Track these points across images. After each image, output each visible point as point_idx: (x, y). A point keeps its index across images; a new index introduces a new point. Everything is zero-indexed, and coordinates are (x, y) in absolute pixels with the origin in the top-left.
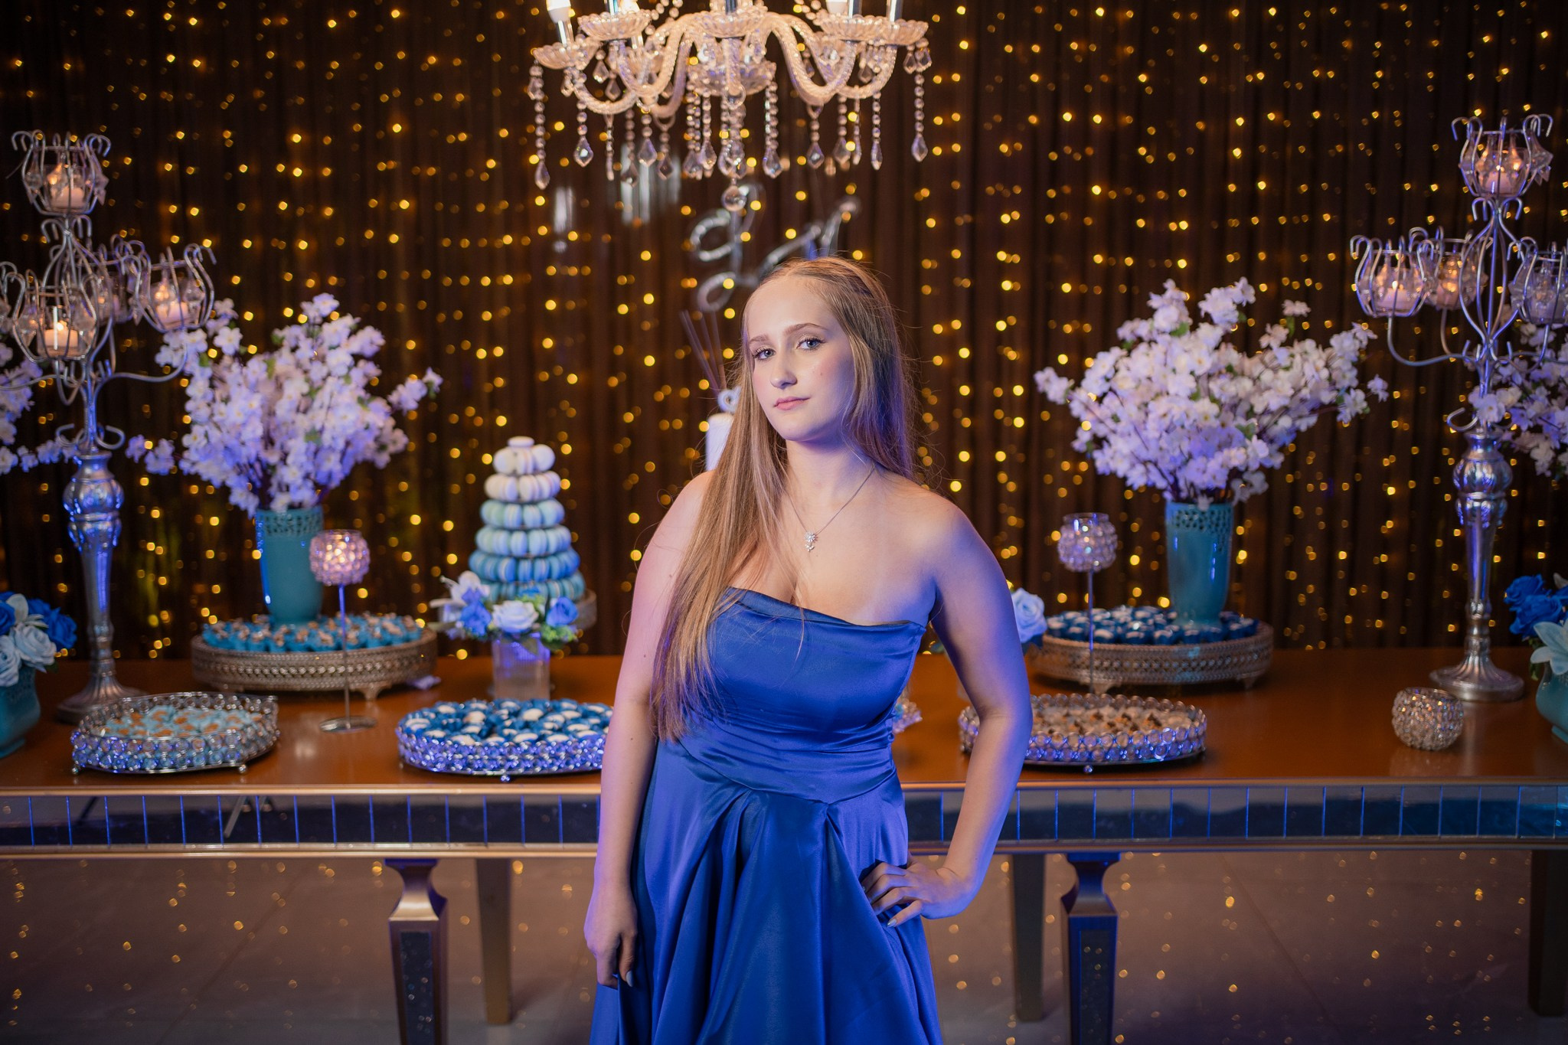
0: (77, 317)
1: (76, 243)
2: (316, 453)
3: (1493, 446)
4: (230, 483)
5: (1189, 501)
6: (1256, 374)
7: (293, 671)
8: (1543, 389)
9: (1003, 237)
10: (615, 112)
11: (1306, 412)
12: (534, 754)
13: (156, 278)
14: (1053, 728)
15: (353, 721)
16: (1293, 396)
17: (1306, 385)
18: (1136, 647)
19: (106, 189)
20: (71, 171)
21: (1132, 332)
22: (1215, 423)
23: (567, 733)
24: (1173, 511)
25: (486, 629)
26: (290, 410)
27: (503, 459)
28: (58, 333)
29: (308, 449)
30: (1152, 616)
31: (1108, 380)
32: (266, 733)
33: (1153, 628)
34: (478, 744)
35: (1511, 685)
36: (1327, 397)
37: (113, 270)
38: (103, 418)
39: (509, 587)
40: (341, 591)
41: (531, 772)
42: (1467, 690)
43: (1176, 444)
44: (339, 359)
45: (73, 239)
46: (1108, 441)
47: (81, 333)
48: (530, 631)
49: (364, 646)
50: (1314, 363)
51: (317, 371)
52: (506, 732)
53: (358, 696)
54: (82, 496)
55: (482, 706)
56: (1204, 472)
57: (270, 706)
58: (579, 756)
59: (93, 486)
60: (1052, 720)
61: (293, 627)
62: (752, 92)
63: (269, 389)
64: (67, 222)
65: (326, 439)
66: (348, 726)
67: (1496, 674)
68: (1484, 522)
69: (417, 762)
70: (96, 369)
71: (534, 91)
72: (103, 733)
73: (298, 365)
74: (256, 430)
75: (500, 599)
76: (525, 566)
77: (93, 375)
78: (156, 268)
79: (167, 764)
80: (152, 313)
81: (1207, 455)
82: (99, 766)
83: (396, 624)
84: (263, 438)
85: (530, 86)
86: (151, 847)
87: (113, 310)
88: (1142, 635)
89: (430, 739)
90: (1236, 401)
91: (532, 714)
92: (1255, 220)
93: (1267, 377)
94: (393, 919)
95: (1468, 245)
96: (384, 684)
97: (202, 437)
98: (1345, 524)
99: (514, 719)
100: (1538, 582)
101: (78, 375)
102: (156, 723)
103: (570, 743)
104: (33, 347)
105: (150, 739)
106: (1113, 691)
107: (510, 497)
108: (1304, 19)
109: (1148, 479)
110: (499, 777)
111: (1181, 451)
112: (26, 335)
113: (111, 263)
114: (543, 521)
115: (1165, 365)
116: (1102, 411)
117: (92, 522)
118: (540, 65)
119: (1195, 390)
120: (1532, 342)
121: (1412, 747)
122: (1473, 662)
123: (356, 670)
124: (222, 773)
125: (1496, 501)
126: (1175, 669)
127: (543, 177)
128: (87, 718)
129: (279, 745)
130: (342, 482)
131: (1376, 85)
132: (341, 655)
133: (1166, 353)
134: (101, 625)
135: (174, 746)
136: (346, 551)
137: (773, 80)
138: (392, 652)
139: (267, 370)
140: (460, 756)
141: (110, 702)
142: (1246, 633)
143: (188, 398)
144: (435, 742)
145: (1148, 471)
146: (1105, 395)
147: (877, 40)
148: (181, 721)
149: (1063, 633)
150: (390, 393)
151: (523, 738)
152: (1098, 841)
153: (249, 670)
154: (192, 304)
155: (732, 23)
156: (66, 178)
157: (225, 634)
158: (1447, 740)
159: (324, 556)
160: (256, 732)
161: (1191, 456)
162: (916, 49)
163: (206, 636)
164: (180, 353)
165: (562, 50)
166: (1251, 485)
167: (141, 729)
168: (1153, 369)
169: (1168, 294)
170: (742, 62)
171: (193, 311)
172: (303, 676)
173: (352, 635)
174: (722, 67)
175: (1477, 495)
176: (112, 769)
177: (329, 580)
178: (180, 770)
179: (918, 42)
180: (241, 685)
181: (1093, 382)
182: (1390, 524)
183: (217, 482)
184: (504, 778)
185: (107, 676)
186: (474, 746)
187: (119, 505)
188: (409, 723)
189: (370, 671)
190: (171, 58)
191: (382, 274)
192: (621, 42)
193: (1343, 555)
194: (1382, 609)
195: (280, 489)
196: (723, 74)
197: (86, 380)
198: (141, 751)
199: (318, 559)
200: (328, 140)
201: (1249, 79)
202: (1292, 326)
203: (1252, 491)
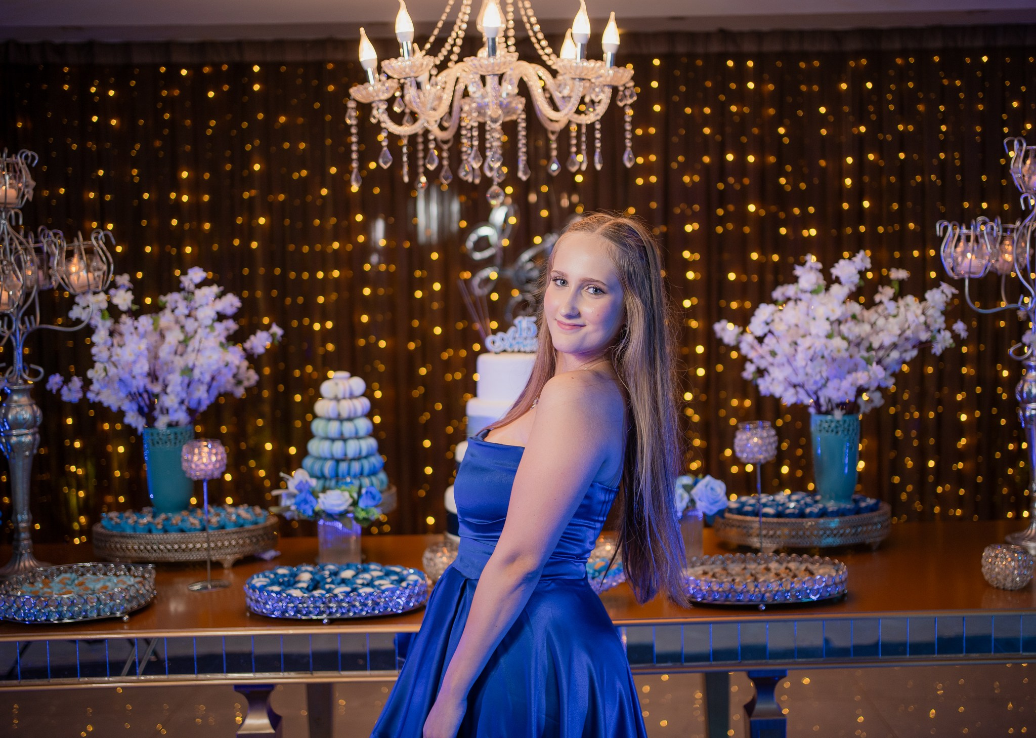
0: (8, 282)
1: (10, 230)
2: (189, 385)
4: (124, 408)
5: (828, 412)
6: (873, 321)
7: (169, 547)
9: (688, 241)
10: (409, 134)
11: (911, 347)
12: (348, 602)
13: (70, 255)
14: (735, 578)
15: (213, 583)
16: (900, 335)
17: (909, 327)
18: (793, 520)
19: (34, 190)
20: (7, 178)
21: (783, 294)
22: (845, 355)
23: (373, 586)
24: (816, 421)
25: (313, 511)
26: (170, 353)
27: (326, 388)
29: (182, 382)
30: (803, 498)
31: (767, 324)
32: (145, 592)
33: (804, 507)
34: (306, 595)
36: (924, 336)
37: (39, 251)
38: (28, 358)
39: (333, 480)
40: (205, 485)
41: (345, 616)
43: (818, 369)
44: (206, 313)
45: (8, 227)
46: (768, 372)
47: (11, 293)
48: (346, 512)
49: (223, 528)
50: (914, 312)
51: (190, 325)
52: (327, 586)
53: (217, 565)
54: (10, 417)
55: (310, 568)
56: (839, 390)
57: (150, 573)
58: (382, 604)
59: (18, 409)
60: (734, 572)
61: (170, 515)
62: (508, 119)
63: (155, 337)
64: (4, 214)
65: (197, 373)
66: (209, 586)
69: (259, 611)
70: (23, 323)
71: (350, 118)
72: (19, 594)
73: (177, 322)
74: (143, 366)
75: (324, 490)
76: (343, 466)
77: (21, 326)
78: (70, 248)
79: (67, 616)
80: (66, 280)
81: (841, 378)
82: (15, 619)
83: (248, 512)
84: (149, 374)
85: (348, 114)
87: (37, 281)
88: (797, 511)
89: (269, 592)
90: (860, 339)
91: (348, 574)
92: (862, 229)
93: (881, 322)
94: (240, 732)
95: (1018, 229)
96: (237, 556)
97: (102, 371)
98: (932, 441)
99: (334, 577)
101: (10, 327)
102: (62, 586)
103: (375, 594)
105: (55, 596)
106: (777, 552)
107: (332, 415)
108: (891, 91)
109: (798, 399)
110: (322, 620)
111: (822, 376)
113: (37, 245)
114: (357, 432)
115: (808, 315)
116: (764, 350)
117: (17, 436)
118: (354, 100)
119: (830, 332)
123: (216, 545)
124: (112, 622)
126: (821, 536)
127: (357, 180)
128: (8, 583)
129: (156, 601)
130: (208, 407)
131: (942, 137)
132: (205, 534)
133: (808, 307)
134: (22, 514)
135: (72, 602)
136: (210, 453)
137: (523, 110)
138: (244, 532)
139: (153, 324)
140: (292, 605)
141: (26, 572)
142: (872, 509)
143: (94, 345)
144: (274, 595)
145: (797, 393)
146: (765, 335)
147: (597, 78)
148: (81, 584)
149: (739, 511)
150: (245, 342)
151: (340, 590)
152: (771, 661)
153: (136, 547)
154: (96, 274)
155: (493, 64)
157: (118, 520)
159: (192, 458)
160: (138, 591)
161: (827, 380)
163: (104, 522)
164: (87, 310)
165: (371, 89)
166: (873, 401)
167: (49, 590)
168: (799, 319)
169: (808, 265)
170: (500, 96)
171: (97, 279)
172: (176, 551)
173: (214, 520)
174: (486, 100)
176: (24, 620)
177: (196, 476)
178: (77, 620)
179: (627, 83)
180: (129, 557)
181: (757, 326)
182: (963, 441)
183: (114, 408)
184: (326, 621)
185: (26, 552)
186: (303, 597)
187: (38, 423)
188: (254, 582)
189: (227, 547)
190: (95, 119)
191: (246, 271)
192: (413, 79)
193: (931, 464)
194: (960, 502)
195: (162, 412)
196: (487, 105)
197: (15, 331)
198: (47, 606)
199: (188, 461)
200: (207, 176)
201: (855, 131)
202: (897, 287)
203: (873, 405)
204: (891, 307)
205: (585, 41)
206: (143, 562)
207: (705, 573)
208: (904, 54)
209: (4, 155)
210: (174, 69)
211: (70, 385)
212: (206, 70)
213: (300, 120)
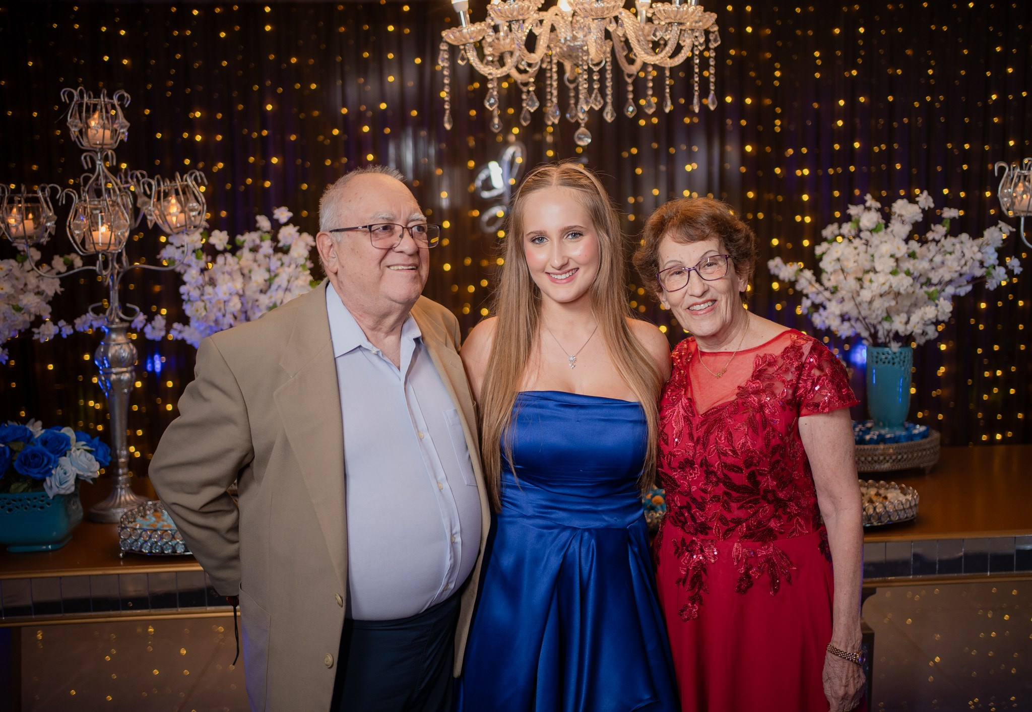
1: (106, 170)
5: (887, 345)
6: (930, 257)
11: (966, 283)
13: (167, 195)
16: (957, 271)
17: (965, 264)
19: (128, 130)
20: (105, 117)
21: (833, 232)
22: (910, 290)
26: (255, 292)
28: (102, 233)
31: (839, 261)
36: (979, 272)
38: (124, 297)
45: (104, 167)
46: (824, 307)
47: (119, 233)
50: (971, 249)
51: (274, 264)
54: (110, 355)
56: (905, 323)
59: (117, 347)
64: (99, 154)
71: (443, 60)
77: (117, 266)
82: (140, 551)
85: (440, 57)
86: (180, 610)
90: (920, 275)
93: (939, 259)
97: (203, 309)
104: (83, 243)
109: (853, 331)
112: (78, 235)
117: (116, 374)
118: (446, 42)
119: (895, 268)
127: (449, 122)
134: (121, 449)
139: (238, 264)
142: (923, 435)
143: (184, 283)
145: (853, 326)
154: (192, 214)
155: (603, 8)
156: (100, 122)
164: (181, 250)
165: (465, 31)
166: (927, 334)
167: (163, 523)
169: (868, 204)
171: (193, 219)
176: (151, 552)
179: (711, 27)
182: (942, 370)
185: (125, 487)
187: (135, 361)
190: (107, 58)
197: (112, 270)
200: (219, 116)
201: (847, 74)
202: (948, 225)
203: (927, 337)
204: (948, 243)
209: (101, 96)
210: (185, 9)
211: (153, 323)
212: (218, 10)
213: (311, 61)
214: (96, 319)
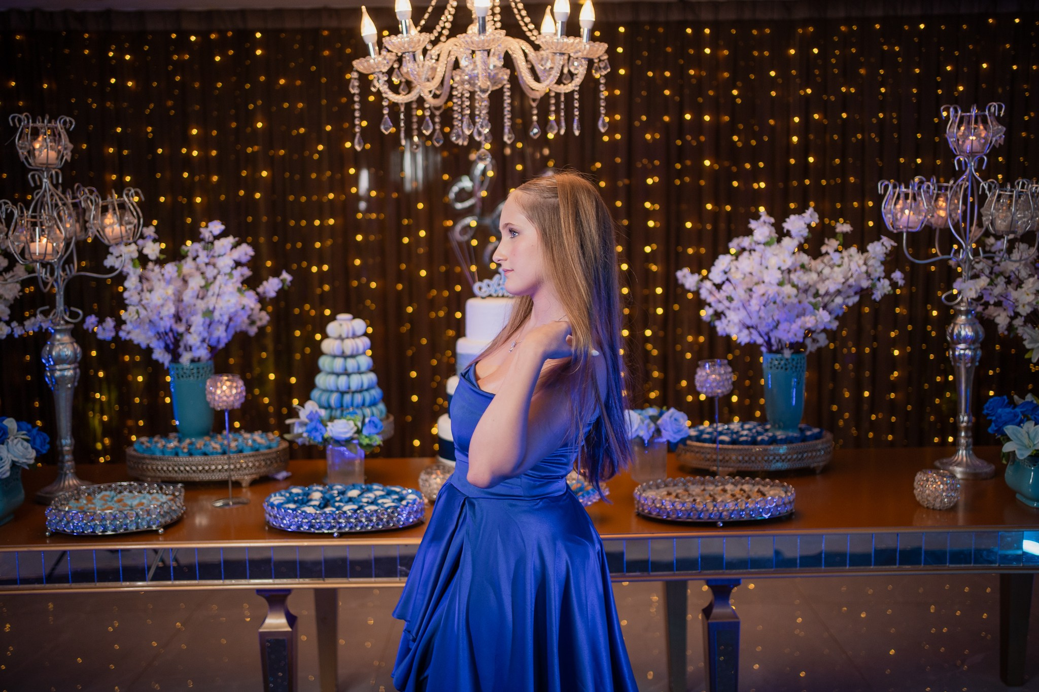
0: (52, 234)
1: (51, 187)
2: (209, 325)
3: (972, 315)
4: (152, 345)
5: (779, 351)
6: (819, 269)
7: (194, 468)
8: (1002, 278)
9: (649, 193)
10: (406, 101)
11: (852, 294)
12: (356, 518)
13: (105, 210)
14: (696, 498)
15: (234, 500)
16: (844, 283)
17: (852, 276)
18: (746, 447)
19: (71, 152)
20: (48, 140)
21: (738, 245)
22: (795, 301)
23: (377, 505)
24: (768, 358)
25: (323, 438)
26: (192, 297)
27: (332, 328)
28: (41, 245)
29: (204, 323)
30: (755, 427)
31: (726, 273)
32: (176, 508)
33: (755, 435)
34: (318, 512)
35: (987, 468)
36: (865, 284)
37: (76, 206)
38: (68, 303)
39: (338, 410)
40: (226, 414)
41: (353, 530)
42: (959, 472)
43: (770, 314)
44: (225, 263)
45: (50, 185)
46: (724, 315)
47: (55, 244)
48: (352, 439)
49: (241, 451)
50: (857, 262)
51: (210, 272)
52: (337, 504)
53: (237, 484)
54: (54, 353)
55: (320, 488)
56: (789, 332)
57: (179, 491)
58: (385, 520)
59: (61, 347)
60: (694, 493)
61: (193, 440)
62: (496, 88)
63: (179, 283)
64: (45, 173)
65: (217, 315)
66: (231, 503)
67: (978, 462)
68: (967, 363)
69: (278, 525)
70: (64, 270)
71: (353, 87)
72: (67, 509)
73: (198, 269)
74: (170, 309)
75: (331, 419)
76: (347, 398)
77: (62, 273)
78: (104, 204)
79: (110, 528)
80: (102, 233)
81: (791, 321)
82: (64, 531)
83: (262, 438)
84: (174, 316)
85: (351, 85)
86: (99, 585)
87: (75, 232)
88: (749, 439)
89: (286, 509)
90: (807, 287)
91: (354, 493)
92: (807, 182)
93: (827, 271)
94: (261, 630)
95: (952, 187)
96: (254, 476)
97: (134, 312)
98: (867, 374)
99: (342, 496)
100: (1004, 401)
101: (52, 274)
102: (103, 502)
103: (379, 510)
104: (22, 253)
105: (99, 512)
106: (732, 475)
107: (337, 352)
108: (835, 56)
109: (751, 338)
110: (332, 534)
111: (773, 319)
112: (18, 246)
113: (74, 201)
114: (359, 368)
115: (761, 264)
116: (721, 295)
117: (60, 370)
118: (357, 71)
119: (781, 280)
120: (993, 249)
121: (928, 508)
122: (962, 454)
123: (235, 467)
124: (148, 534)
125: (975, 350)
126: (771, 461)
127: (359, 144)
128: (57, 499)
129: (185, 516)
130: (226, 344)
131: (881, 98)
132: (226, 457)
133: (761, 257)
134: (66, 438)
135: (115, 517)
136: (230, 387)
137: (508, 80)
138: (259, 455)
139: (177, 271)
140: (306, 520)
141: (71, 490)
142: (816, 437)
143: (126, 289)
144: (290, 511)
145: (751, 333)
146: (724, 283)
147: (576, 52)
148: (120, 501)
149: (698, 439)
150: (258, 286)
151: (348, 508)
152: (727, 571)
153: (165, 468)
154: (128, 227)
155: (482, 41)
156: (45, 144)
157: (149, 445)
158: (950, 503)
159: (215, 391)
160: (170, 507)
161: (779, 322)
162: (600, 61)
163: (132, 447)
164: (120, 259)
165: (372, 61)
166: (818, 341)
167: (93, 506)
168: (753, 268)
169: (762, 219)
170: (489, 68)
171: (129, 231)
172: (200, 471)
173: (233, 444)
174: (476, 72)
175: (962, 346)
176: (73, 532)
177: (219, 406)
178: (119, 532)
179: (602, 56)
180: (159, 477)
181: (716, 274)
182: (896, 374)
183: (143, 345)
184: (336, 534)
185: (70, 473)
186: (316, 514)
187: (79, 359)
188: (272, 500)
189: (245, 468)
190: (113, 81)
191: (250, 219)
192: (411, 54)
193: (866, 394)
194: (892, 429)
195: (186, 349)
196: (477, 76)
197: (57, 277)
198: (93, 520)
199: (211, 393)
200: (214, 133)
201: (802, 93)
202: (841, 239)
203: (818, 345)
204: (836, 257)
205: (565, 20)
206: (174, 482)
207: (669, 494)
208: (848, 22)
209: (46, 121)
210: (184, 35)
211: (104, 325)
212: (213, 36)
213: (298, 83)
214: (44, 321)
